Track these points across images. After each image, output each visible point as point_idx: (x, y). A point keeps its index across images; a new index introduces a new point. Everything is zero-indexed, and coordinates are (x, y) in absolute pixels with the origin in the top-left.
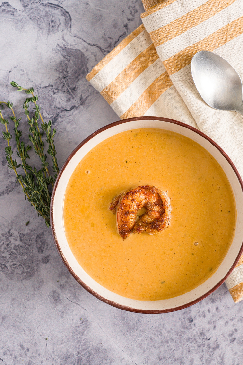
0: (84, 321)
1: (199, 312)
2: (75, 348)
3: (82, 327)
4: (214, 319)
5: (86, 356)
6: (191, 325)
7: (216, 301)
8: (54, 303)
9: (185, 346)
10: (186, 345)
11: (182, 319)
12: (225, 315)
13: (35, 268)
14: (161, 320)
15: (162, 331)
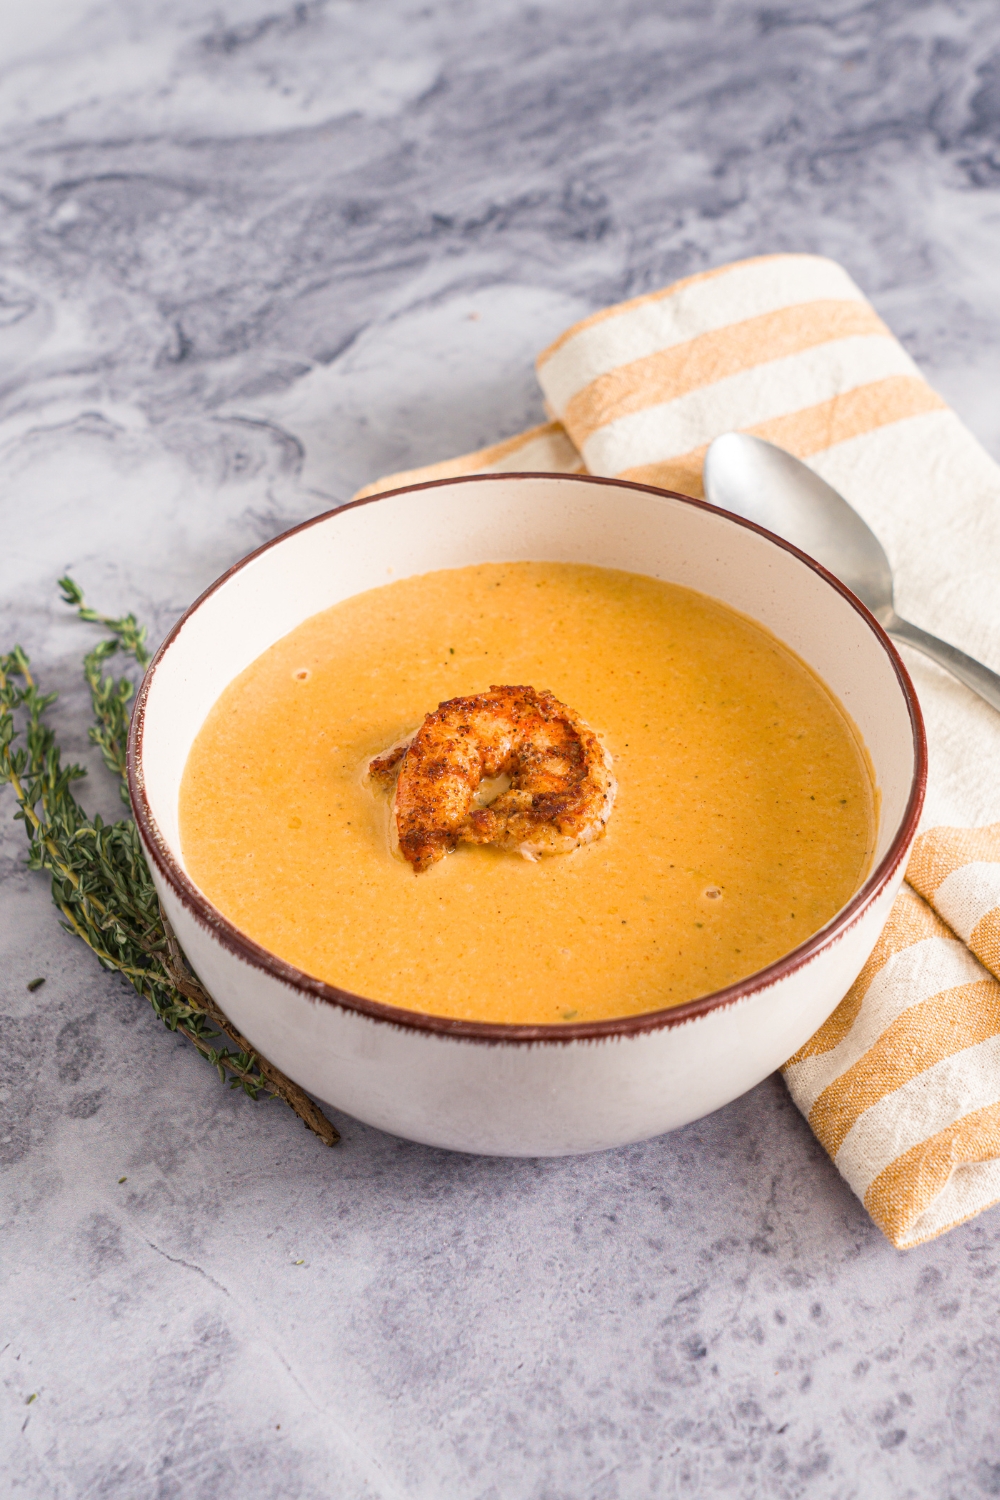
0: (214, 1337)
1: (735, 1319)
2: (156, 1442)
3: (202, 1357)
4: (804, 1350)
5: (202, 1476)
6: (699, 1368)
7: (810, 1280)
8: (91, 1260)
9: (666, 1454)
10: (673, 1450)
11: (655, 1345)
12: (853, 1338)
13: (36, 1133)
14: (561, 1345)
15: (563, 1389)
